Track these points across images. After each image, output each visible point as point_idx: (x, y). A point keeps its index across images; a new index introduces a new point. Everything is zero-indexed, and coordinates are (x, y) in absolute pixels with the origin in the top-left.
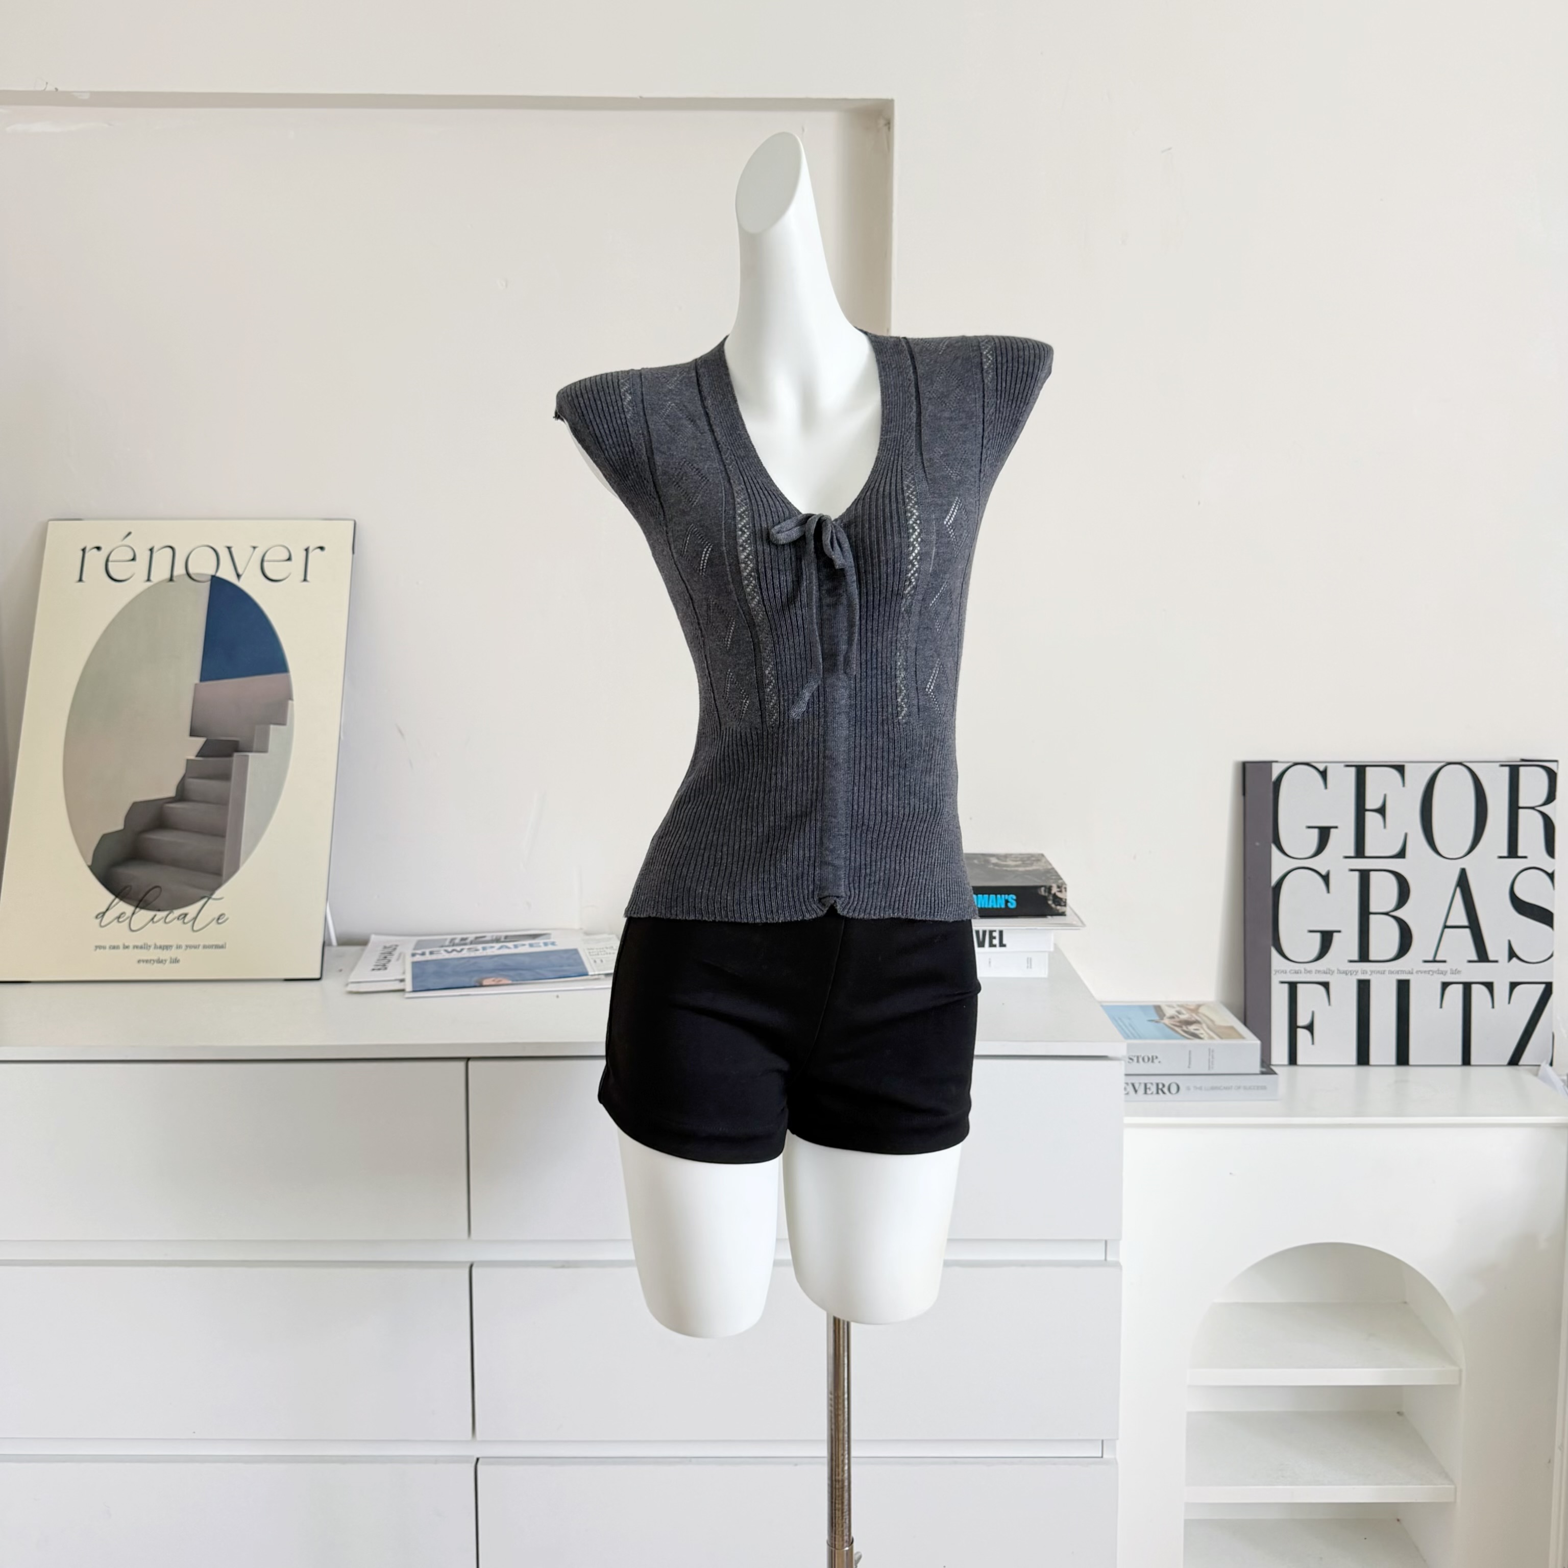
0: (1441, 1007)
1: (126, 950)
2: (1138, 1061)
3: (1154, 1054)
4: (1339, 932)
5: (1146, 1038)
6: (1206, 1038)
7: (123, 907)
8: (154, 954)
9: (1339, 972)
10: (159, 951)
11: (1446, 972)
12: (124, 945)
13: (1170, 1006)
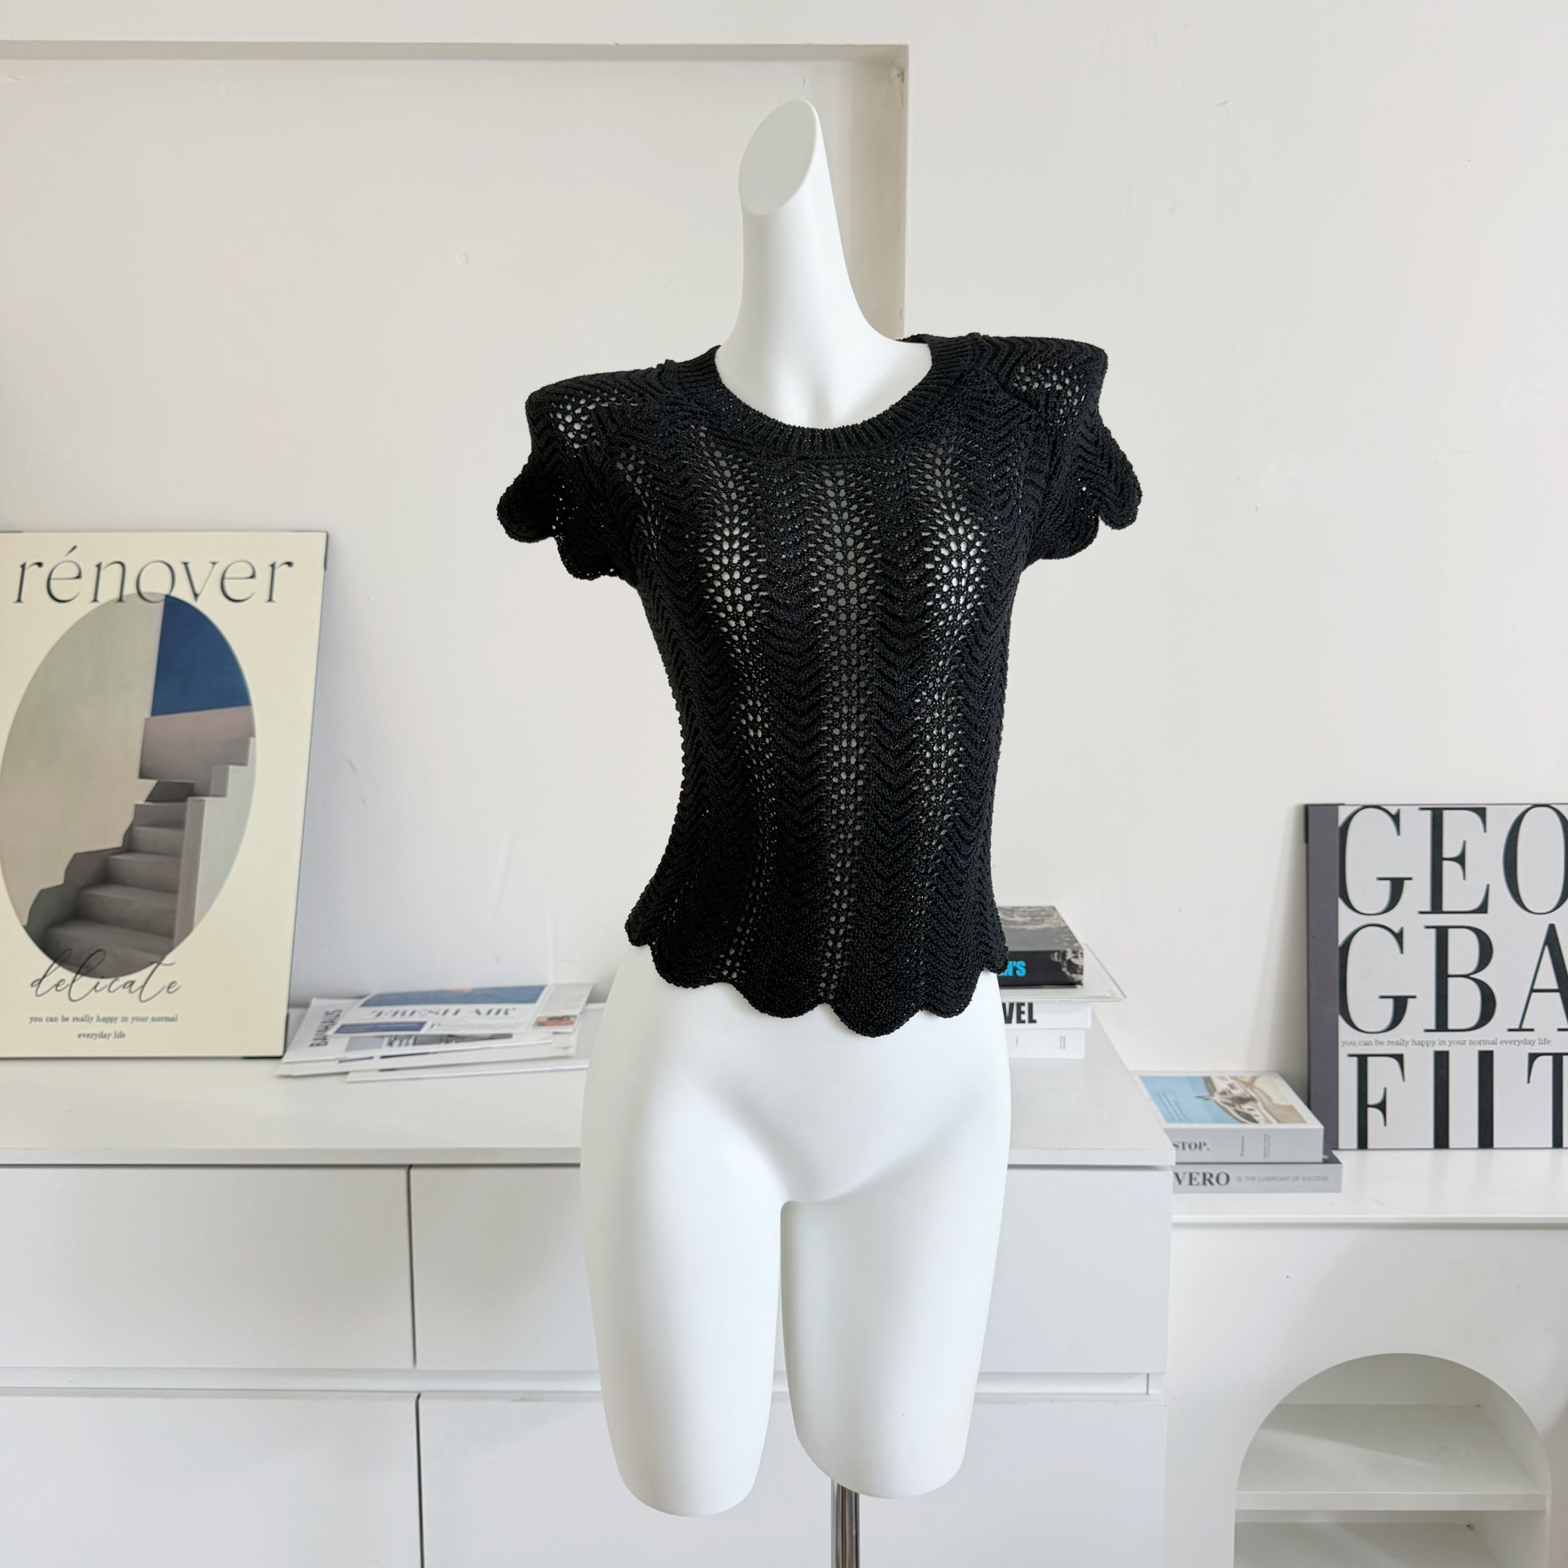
0: (1529, 1082)
1: (65, 1023)
2: (1184, 1148)
3: (1203, 1141)
4: (1414, 997)
5: (1192, 1122)
6: (1262, 1122)
7: (63, 974)
8: (96, 1027)
9: (1414, 1042)
10: (102, 1023)
11: (1534, 1043)
12: (63, 1017)
13: (1223, 1078)
